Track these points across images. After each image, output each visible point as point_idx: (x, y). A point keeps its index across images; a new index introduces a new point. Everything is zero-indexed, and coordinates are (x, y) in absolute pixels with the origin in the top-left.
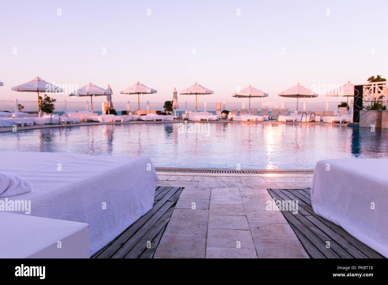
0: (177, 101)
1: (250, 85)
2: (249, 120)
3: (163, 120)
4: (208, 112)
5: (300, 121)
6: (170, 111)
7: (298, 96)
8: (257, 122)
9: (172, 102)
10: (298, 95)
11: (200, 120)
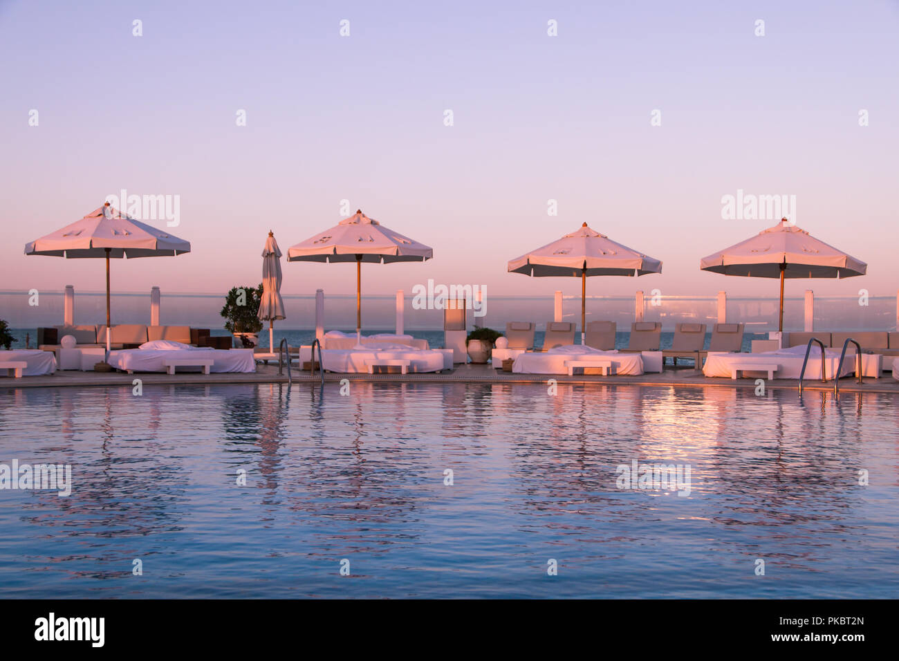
0: (278, 290)
1: (585, 225)
2: (582, 369)
3: (207, 371)
4: (411, 338)
5: (798, 377)
6: (247, 331)
7: (783, 270)
8: (614, 380)
9: (260, 292)
10: (783, 266)
11: (371, 371)
